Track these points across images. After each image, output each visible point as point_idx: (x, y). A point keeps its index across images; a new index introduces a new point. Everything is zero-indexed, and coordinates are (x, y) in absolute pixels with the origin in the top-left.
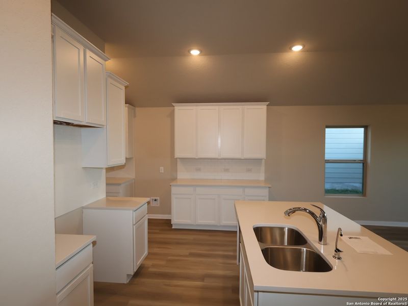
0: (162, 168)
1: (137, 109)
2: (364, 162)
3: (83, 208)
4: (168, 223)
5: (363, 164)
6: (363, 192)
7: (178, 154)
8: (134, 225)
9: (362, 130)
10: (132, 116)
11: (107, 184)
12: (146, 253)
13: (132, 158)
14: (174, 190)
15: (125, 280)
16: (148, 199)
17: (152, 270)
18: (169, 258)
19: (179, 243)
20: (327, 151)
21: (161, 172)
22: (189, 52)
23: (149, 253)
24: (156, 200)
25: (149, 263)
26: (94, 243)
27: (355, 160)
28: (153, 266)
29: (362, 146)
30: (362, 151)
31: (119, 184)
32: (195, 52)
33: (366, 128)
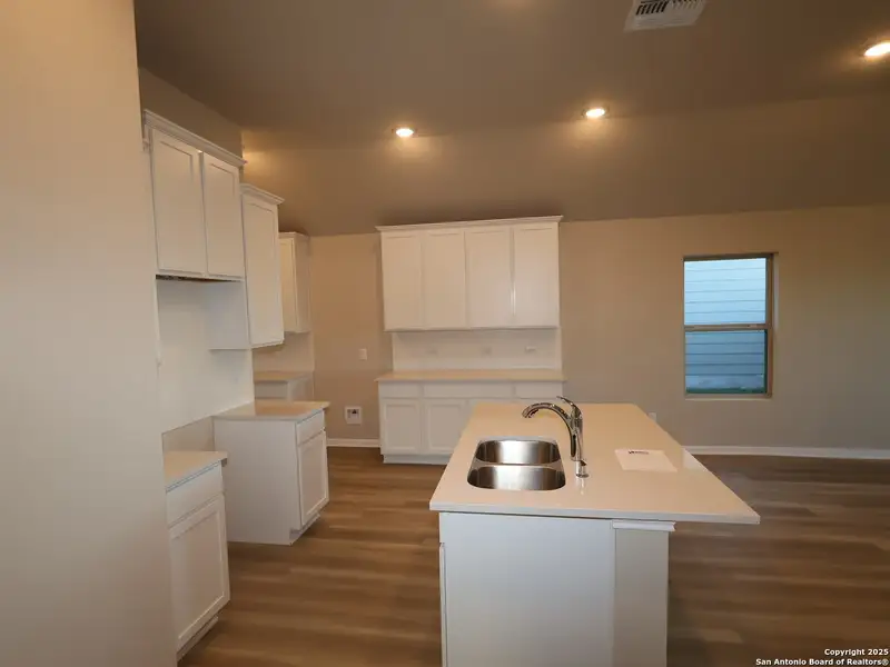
0: (363, 351)
1: (314, 240)
2: (767, 328)
3: (213, 418)
4: (376, 454)
5: (766, 332)
6: (765, 391)
7: (391, 323)
8: (297, 446)
9: (762, 262)
10: (303, 254)
11: (257, 383)
12: (325, 497)
13: (307, 334)
14: (383, 391)
15: (287, 540)
16: (325, 404)
18: (370, 509)
20: (687, 308)
21: (362, 358)
22: (394, 131)
23: (332, 501)
24: (355, 412)
26: (224, 462)
27: (748, 325)
28: (338, 521)
29: (762, 295)
30: (762, 306)
31: (284, 383)
32: (404, 133)
33: (769, 256)
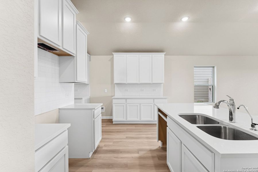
0: (106, 90)
3: (59, 109)
4: (111, 121)
7: (116, 81)
12: (101, 137)
13: (89, 84)
16: (102, 104)
17: (104, 148)
18: (114, 140)
19: (118, 132)
21: (105, 92)
22: (124, 19)
23: (102, 139)
24: (102, 108)
25: (103, 144)
28: (105, 146)
32: (128, 19)
33: (213, 67)
